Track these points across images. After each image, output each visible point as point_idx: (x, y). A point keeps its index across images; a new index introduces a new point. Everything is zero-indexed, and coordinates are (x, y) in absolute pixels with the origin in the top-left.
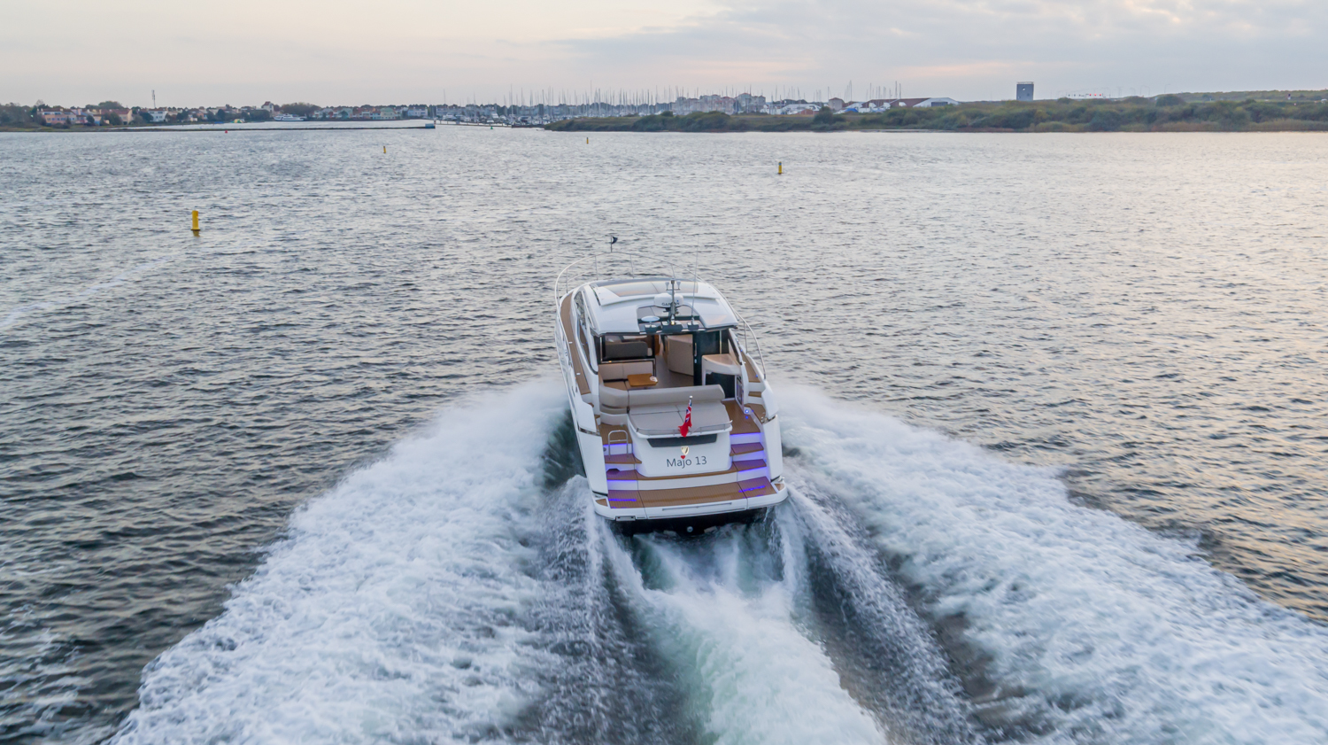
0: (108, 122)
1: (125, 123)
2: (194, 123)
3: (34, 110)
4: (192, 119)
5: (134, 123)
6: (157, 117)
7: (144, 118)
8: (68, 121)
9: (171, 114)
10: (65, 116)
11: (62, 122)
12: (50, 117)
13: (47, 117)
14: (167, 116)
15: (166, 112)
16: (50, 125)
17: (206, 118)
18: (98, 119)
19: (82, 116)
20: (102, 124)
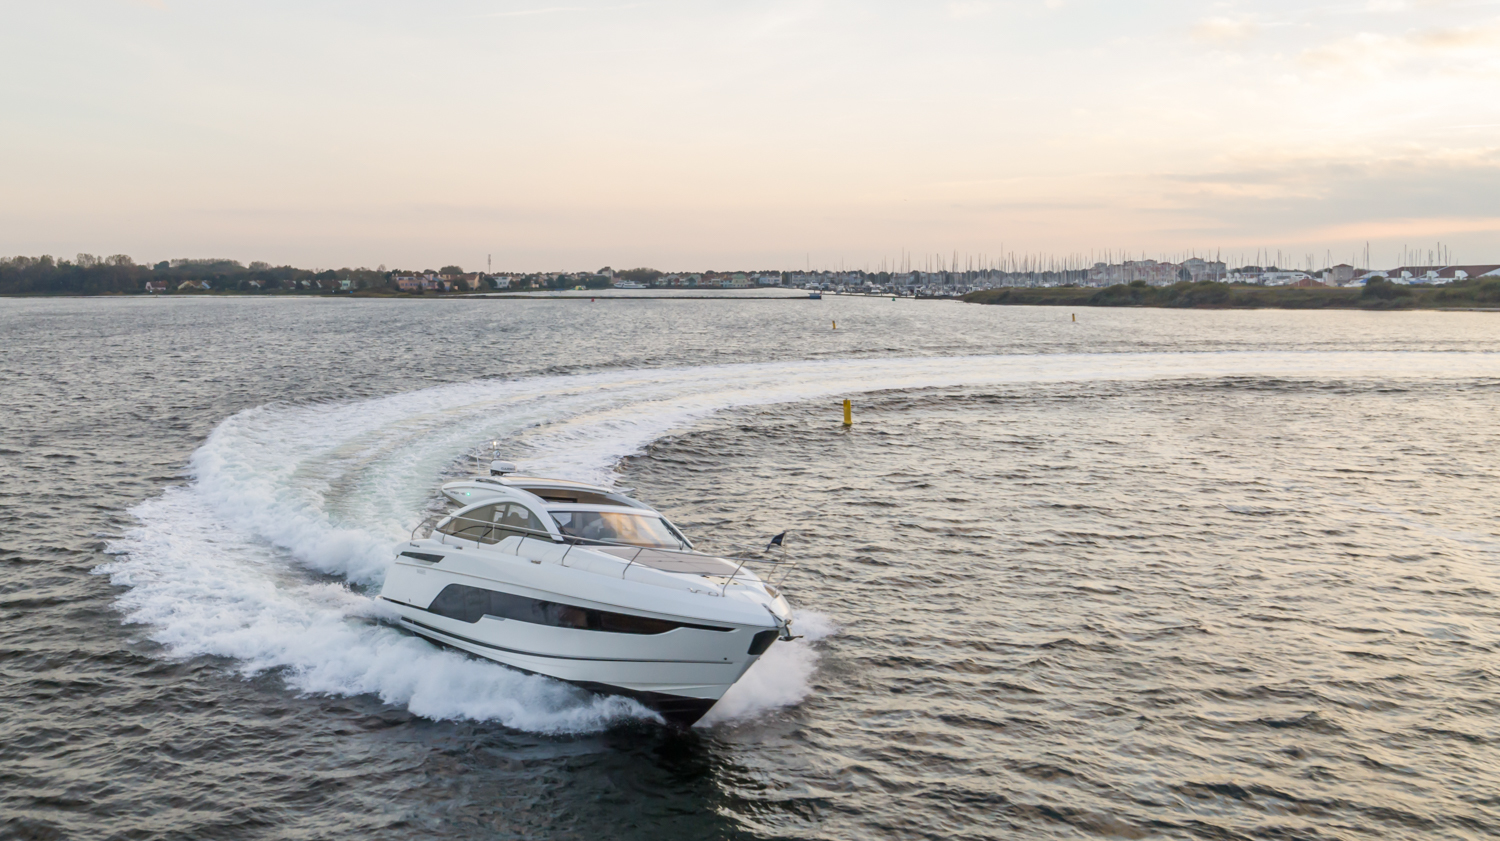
0: (456, 288)
1: (472, 289)
2: (536, 289)
3: (389, 275)
4: (534, 286)
5: (480, 289)
6: (501, 282)
7: (489, 285)
8: (420, 287)
9: (514, 280)
10: (417, 282)
11: (415, 288)
12: (404, 283)
13: (400, 282)
14: (511, 282)
15: (510, 278)
16: (403, 291)
17: (545, 284)
18: (447, 285)
19: (434, 281)
20: (452, 290)
